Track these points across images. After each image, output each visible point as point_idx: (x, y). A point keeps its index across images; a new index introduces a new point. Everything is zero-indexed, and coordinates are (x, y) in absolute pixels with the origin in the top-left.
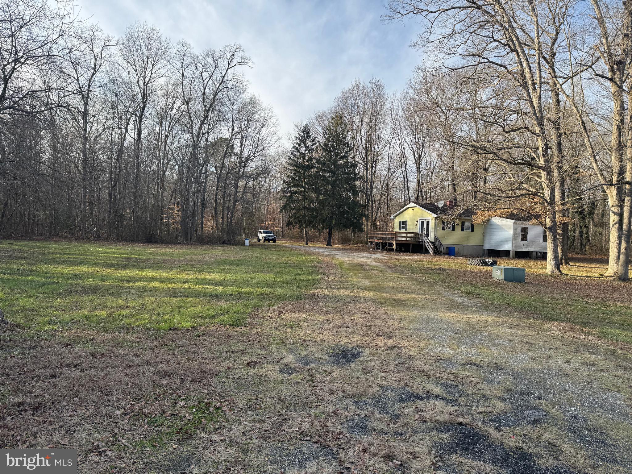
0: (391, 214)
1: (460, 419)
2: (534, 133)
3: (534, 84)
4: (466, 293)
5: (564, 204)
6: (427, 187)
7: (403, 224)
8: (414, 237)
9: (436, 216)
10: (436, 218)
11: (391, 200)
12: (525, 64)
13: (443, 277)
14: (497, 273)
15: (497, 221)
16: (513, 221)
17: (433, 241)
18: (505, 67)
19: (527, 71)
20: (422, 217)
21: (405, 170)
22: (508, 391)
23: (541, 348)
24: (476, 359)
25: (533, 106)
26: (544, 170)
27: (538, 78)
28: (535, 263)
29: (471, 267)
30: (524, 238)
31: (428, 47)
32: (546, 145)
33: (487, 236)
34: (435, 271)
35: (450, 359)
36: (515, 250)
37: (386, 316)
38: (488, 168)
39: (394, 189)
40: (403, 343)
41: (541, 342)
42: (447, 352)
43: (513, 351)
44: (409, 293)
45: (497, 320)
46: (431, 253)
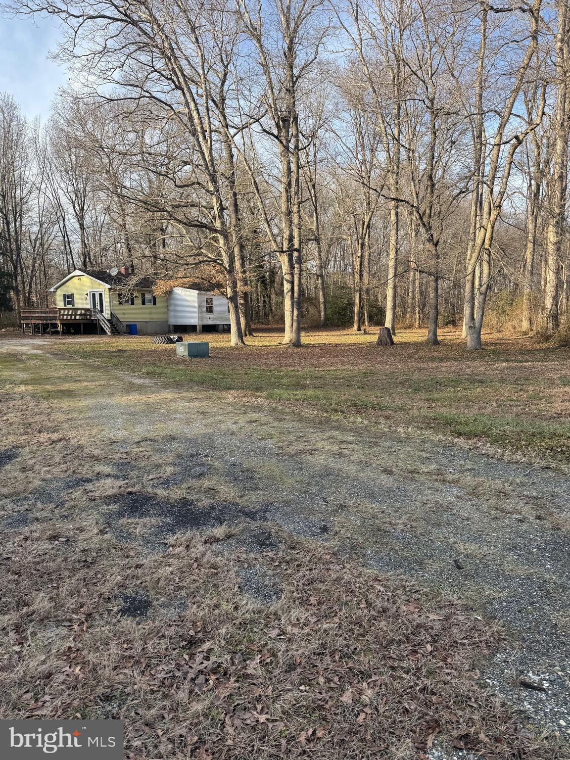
0: (51, 285)
1: (130, 490)
2: (208, 191)
3: (204, 132)
4: (148, 374)
5: (244, 272)
6: (94, 250)
7: (69, 299)
8: (85, 315)
9: (109, 286)
10: (110, 289)
11: (50, 267)
12: (192, 105)
13: (122, 359)
14: (181, 350)
15: (179, 292)
16: (197, 292)
17: (109, 318)
18: (169, 106)
19: (195, 114)
20: (92, 288)
21: (64, 226)
22: (180, 456)
23: (216, 414)
24: (151, 435)
25: (204, 159)
26: (221, 235)
27: (208, 126)
28: (221, 336)
29: (155, 346)
30: (210, 310)
31: (74, 63)
32: (221, 205)
33: (172, 309)
34: (113, 354)
35: (124, 441)
36: (201, 323)
37: (49, 410)
38: (166, 228)
39: (52, 252)
40: (72, 434)
41: (215, 410)
42: (121, 434)
43: (188, 422)
44: (80, 381)
45: (176, 396)
46: (109, 333)
